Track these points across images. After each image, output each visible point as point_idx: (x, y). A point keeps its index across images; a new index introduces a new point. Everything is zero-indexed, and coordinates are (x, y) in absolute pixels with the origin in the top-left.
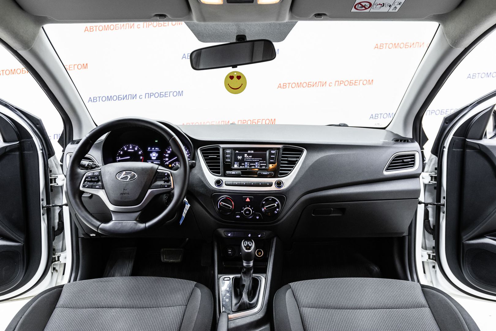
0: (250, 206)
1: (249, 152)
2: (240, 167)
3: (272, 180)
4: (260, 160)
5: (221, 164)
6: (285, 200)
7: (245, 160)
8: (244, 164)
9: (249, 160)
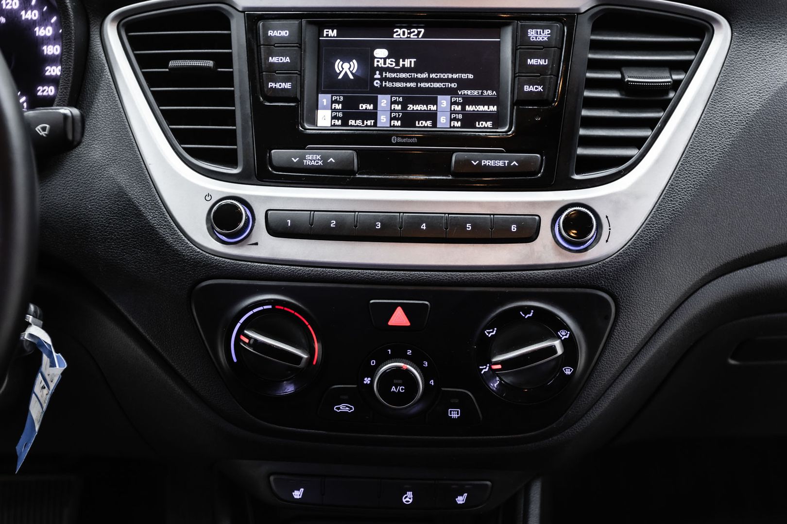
0: (409, 352)
1: (400, 34)
2: (352, 122)
3: (533, 204)
4: (463, 84)
5: (242, 108)
6: (607, 318)
7: (377, 83)
8: (370, 107)
9: (398, 85)
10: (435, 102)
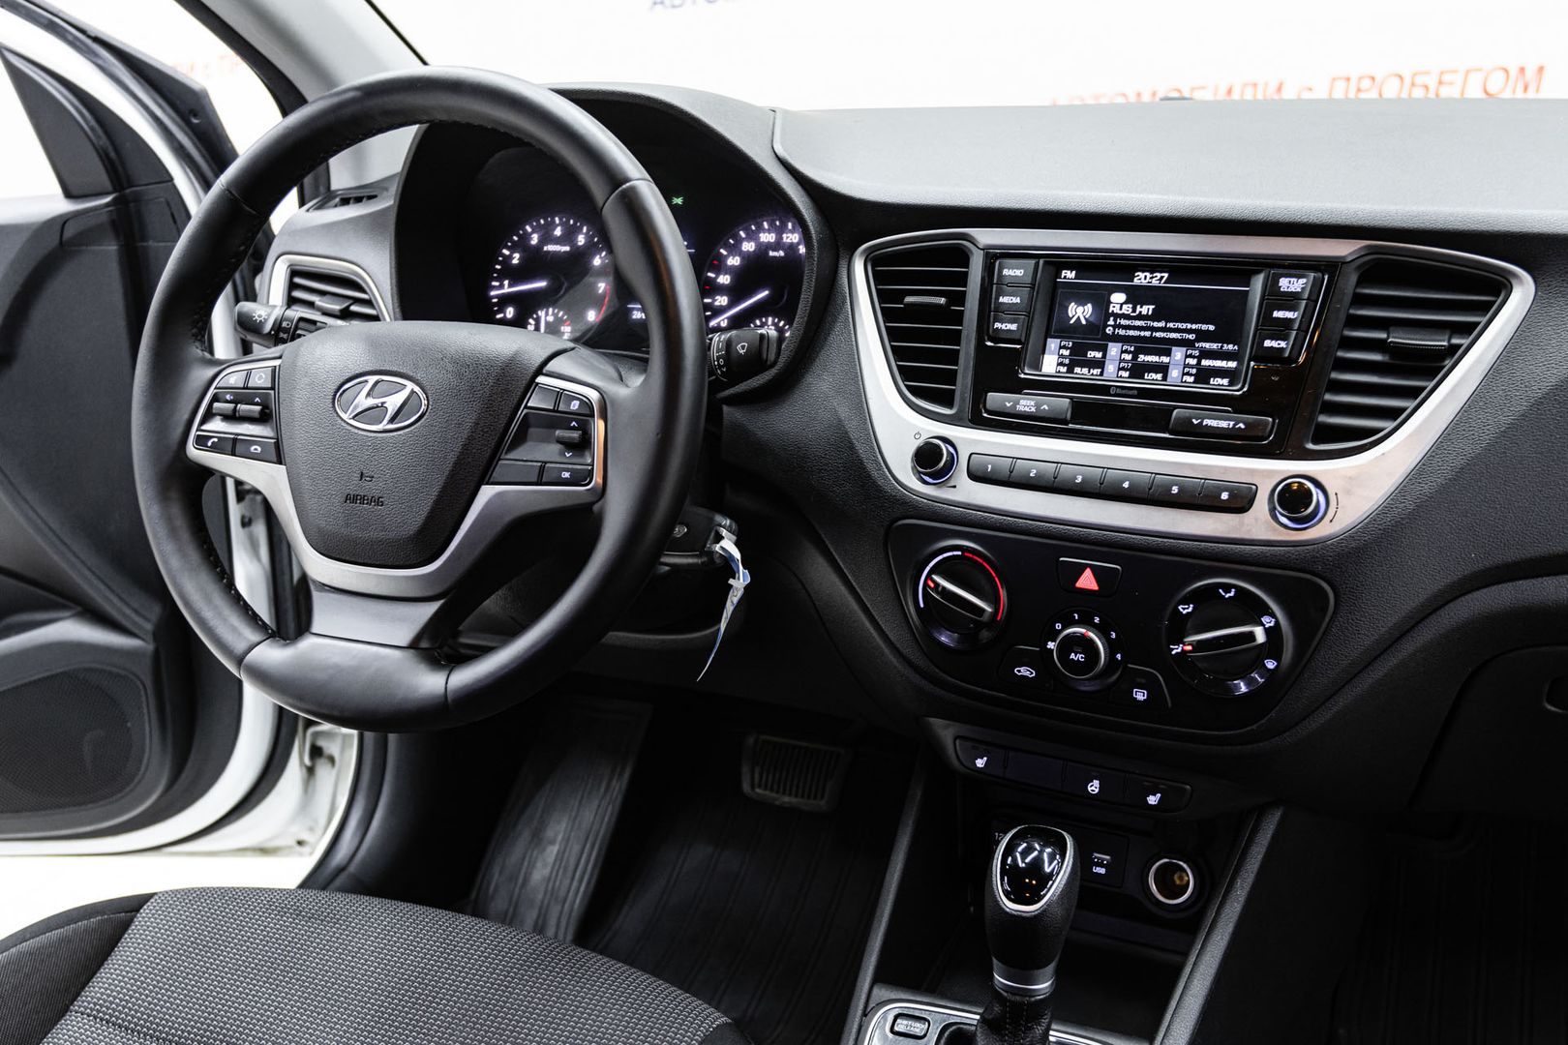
0: (1097, 620)
1: (1142, 278)
2: (1077, 370)
3: (1252, 472)
4: (1203, 336)
5: (967, 349)
6: (1325, 609)
7: (1109, 330)
8: (1099, 355)
9: (1131, 333)
10: (1168, 353)
